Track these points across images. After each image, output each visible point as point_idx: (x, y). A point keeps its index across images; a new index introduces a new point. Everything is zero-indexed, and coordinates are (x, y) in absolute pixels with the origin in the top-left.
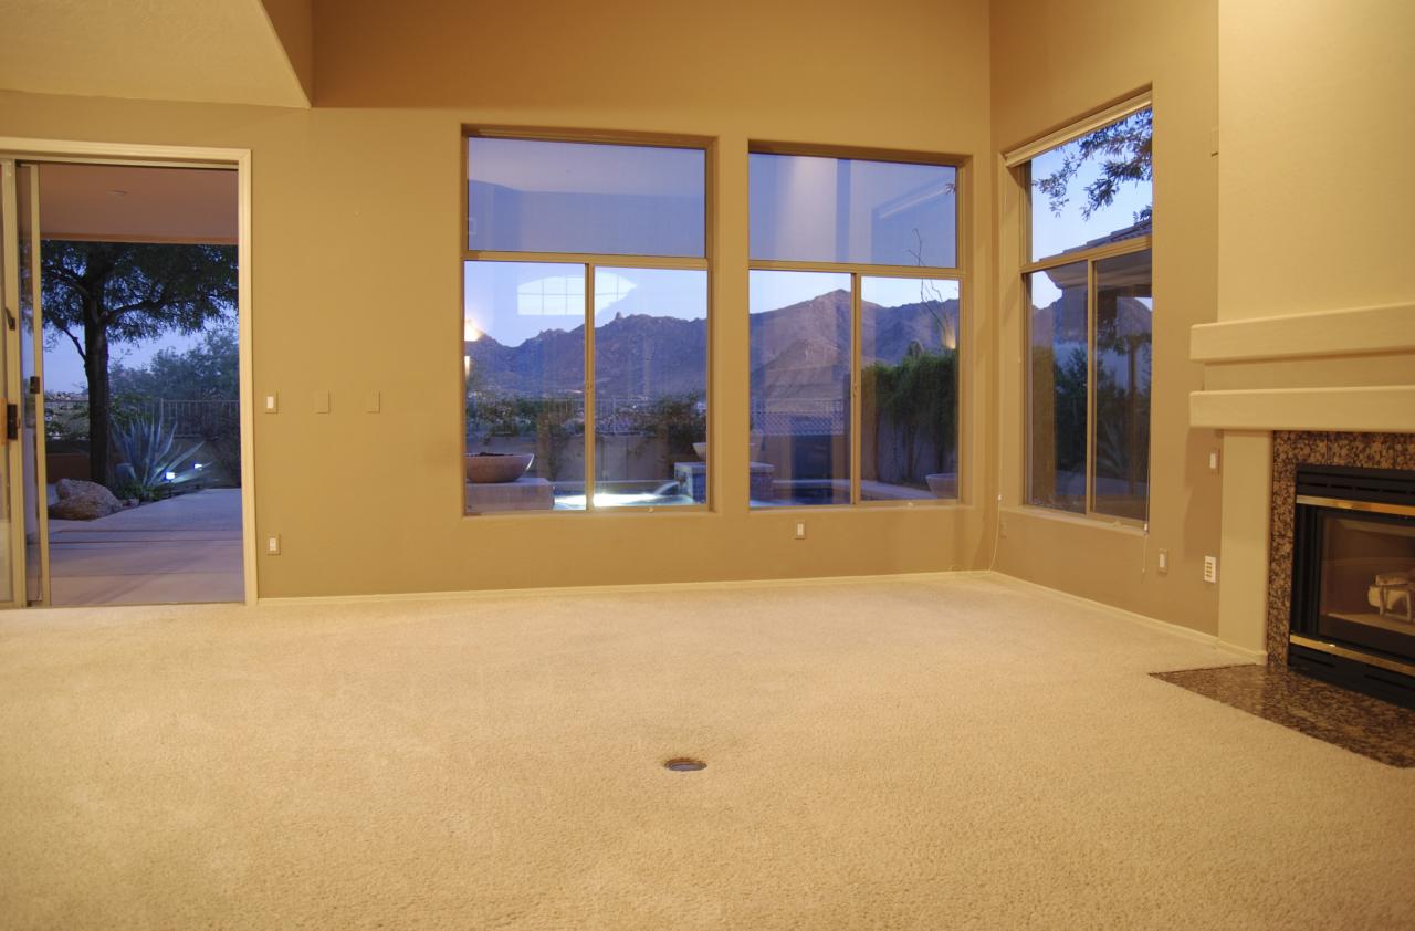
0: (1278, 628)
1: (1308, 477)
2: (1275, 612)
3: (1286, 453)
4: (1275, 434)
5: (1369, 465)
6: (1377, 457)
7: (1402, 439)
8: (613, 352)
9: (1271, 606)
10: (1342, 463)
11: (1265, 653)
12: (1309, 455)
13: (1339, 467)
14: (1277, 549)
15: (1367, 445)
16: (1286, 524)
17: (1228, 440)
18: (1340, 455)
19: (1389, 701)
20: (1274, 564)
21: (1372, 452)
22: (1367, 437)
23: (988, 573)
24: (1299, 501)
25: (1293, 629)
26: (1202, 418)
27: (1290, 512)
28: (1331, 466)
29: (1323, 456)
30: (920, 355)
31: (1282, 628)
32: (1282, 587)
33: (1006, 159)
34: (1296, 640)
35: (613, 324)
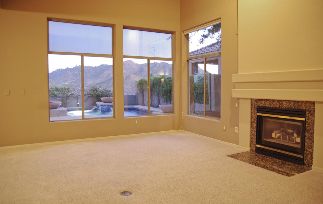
0: (253, 143)
1: (260, 109)
2: (252, 139)
3: (254, 103)
4: (252, 99)
5: (274, 107)
6: (276, 105)
7: (281, 101)
8: (75, 74)
9: (251, 138)
10: (268, 106)
11: (250, 149)
12: (260, 104)
13: (267, 107)
14: (252, 125)
15: (274, 102)
16: (254, 119)
17: (240, 100)
18: (267, 104)
19: (279, 159)
20: (252, 129)
21: (275, 104)
22: (274, 101)
23: (180, 130)
24: (258, 115)
25: (257, 143)
26: (235, 95)
27: (256, 117)
28: (265, 107)
29: (263, 104)
30: (154, 77)
31: (254, 143)
32: (254, 134)
33: (184, 33)
34: (257, 146)
35: (75, 67)
